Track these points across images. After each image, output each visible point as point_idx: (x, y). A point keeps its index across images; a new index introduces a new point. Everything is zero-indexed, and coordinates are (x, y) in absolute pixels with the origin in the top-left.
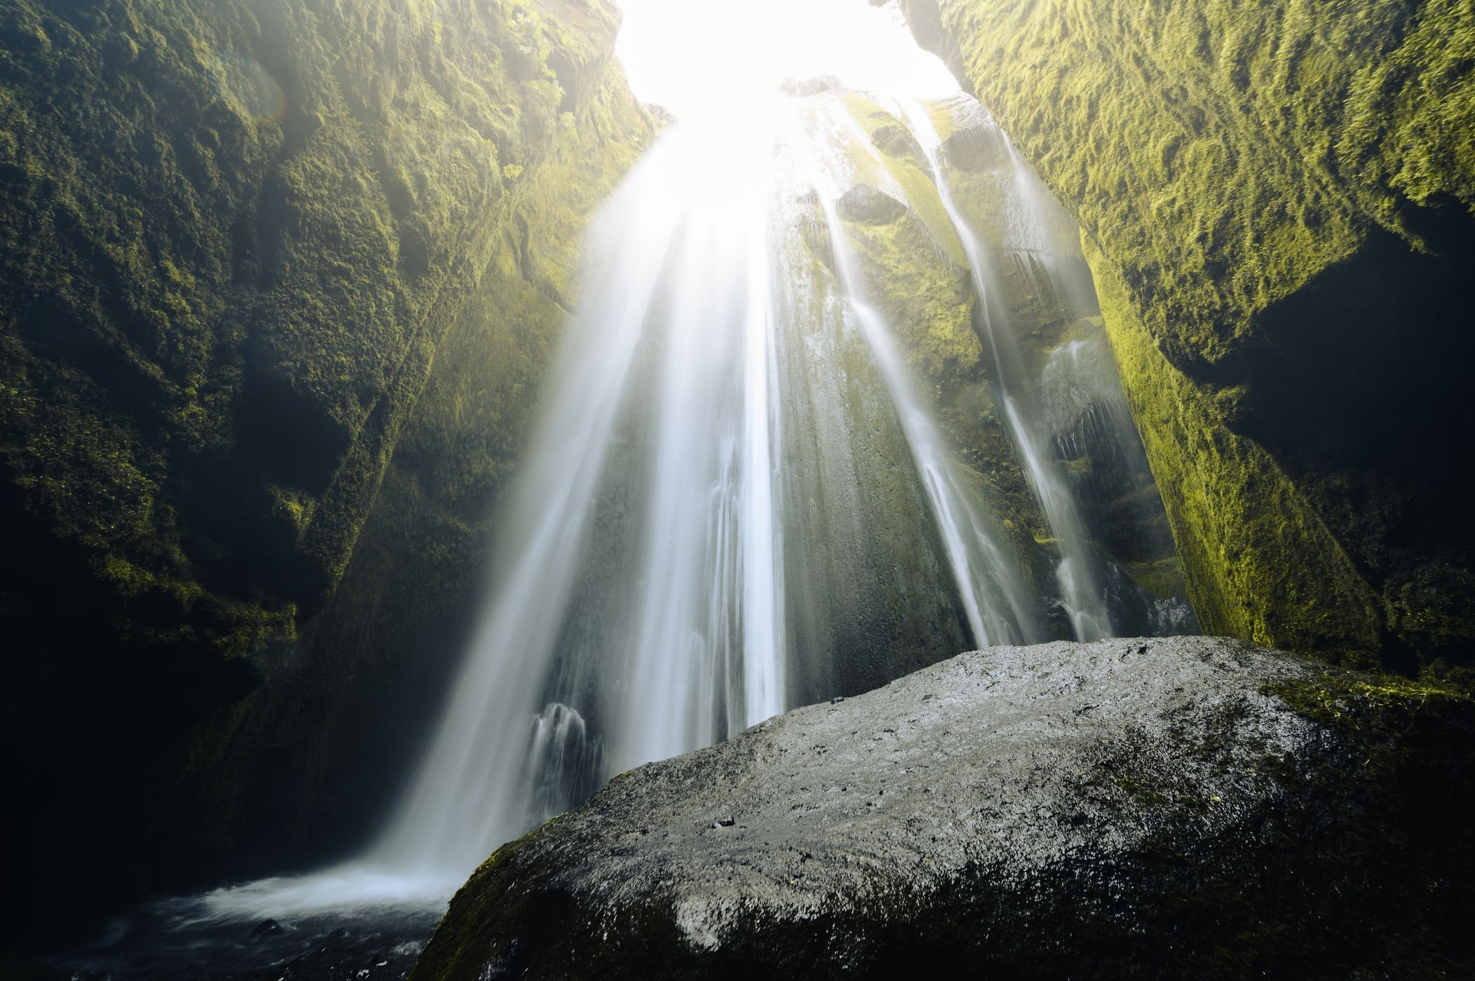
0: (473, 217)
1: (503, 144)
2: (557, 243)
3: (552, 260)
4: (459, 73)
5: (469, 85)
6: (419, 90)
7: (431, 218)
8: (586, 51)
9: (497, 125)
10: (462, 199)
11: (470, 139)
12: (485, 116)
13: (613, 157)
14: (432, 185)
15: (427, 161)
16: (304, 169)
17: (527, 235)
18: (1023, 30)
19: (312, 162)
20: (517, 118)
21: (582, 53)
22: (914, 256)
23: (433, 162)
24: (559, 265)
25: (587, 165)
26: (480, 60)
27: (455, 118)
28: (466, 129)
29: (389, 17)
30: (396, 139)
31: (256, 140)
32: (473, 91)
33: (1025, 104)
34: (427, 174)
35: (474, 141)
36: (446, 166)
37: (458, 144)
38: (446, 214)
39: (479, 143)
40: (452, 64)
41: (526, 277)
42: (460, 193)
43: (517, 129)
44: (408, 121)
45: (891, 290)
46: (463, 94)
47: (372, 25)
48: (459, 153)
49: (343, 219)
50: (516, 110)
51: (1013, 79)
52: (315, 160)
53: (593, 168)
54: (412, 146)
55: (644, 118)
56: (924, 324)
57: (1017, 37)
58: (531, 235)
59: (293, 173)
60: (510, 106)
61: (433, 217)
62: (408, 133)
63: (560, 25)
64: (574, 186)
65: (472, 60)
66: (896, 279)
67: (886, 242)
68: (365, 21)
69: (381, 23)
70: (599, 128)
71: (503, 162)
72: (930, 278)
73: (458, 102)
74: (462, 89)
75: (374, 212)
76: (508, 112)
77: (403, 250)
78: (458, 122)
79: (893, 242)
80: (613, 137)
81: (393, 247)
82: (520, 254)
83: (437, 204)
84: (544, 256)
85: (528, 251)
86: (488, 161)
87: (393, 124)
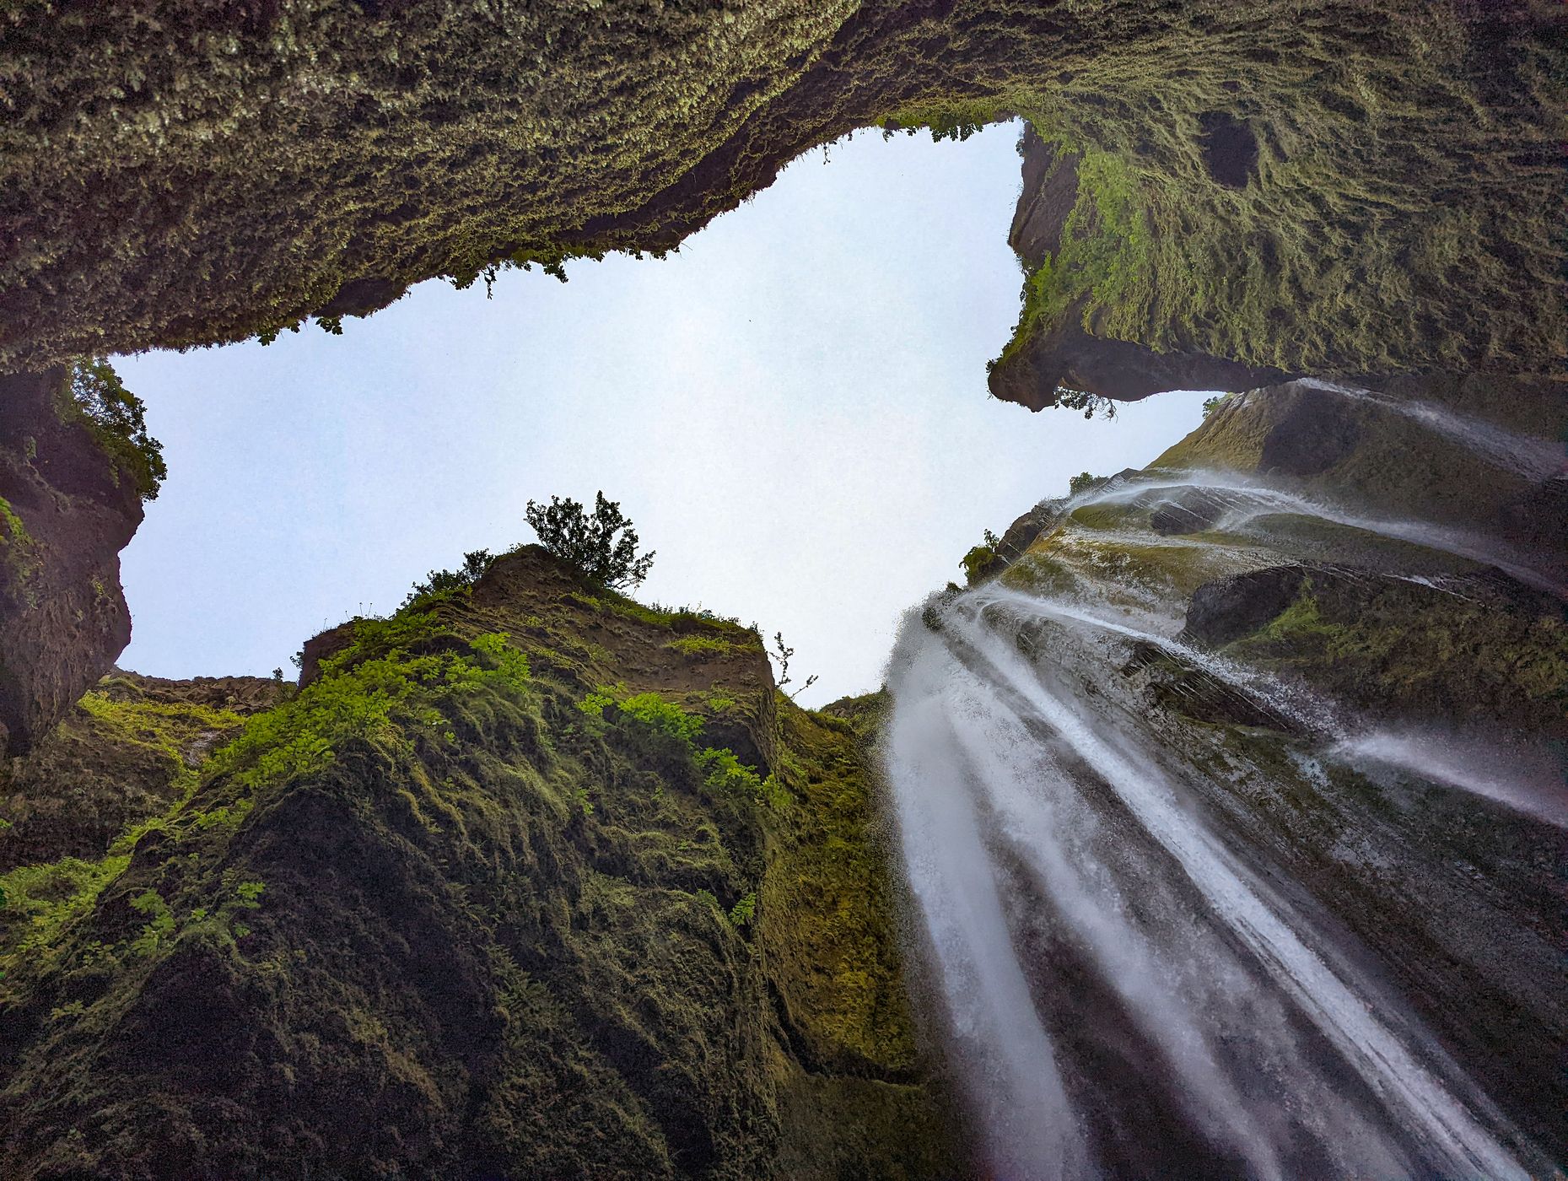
0: (731, 1018)
1: (715, 883)
2: (823, 979)
3: (831, 1011)
4: (625, 833)
5: (644, 838)
6: (595, 888)
7: (685, 1059)
8: (747, 700)
9: (700, 863)
10: (710, 997)
11: (678, 905)
12: (679, 863)
13: (827, 805)
14: (667, 1006)
15: (644, 976)
16: (508, 1104)
17: (781, 997)
18: (1286, 273)
19: (513, 1086)
20: (717, 837)
21: (745, 705)
22: (1378, 615)
23: (652, 973)
24: (845, 1013)
25: (799, 839)
26: (640, 801)
27: (648, 892)
28: (666, 896)
29: (531, 825)
30: (597, 973)
31: (440, 1105)
32: (653, 843)
33: (1383, 325)
34: (653, 995)
35: (683, 905)
36: (668, 965)
37: (666, 925)
38: (700, 1037)
39: (690, 905)
40: (614, 828)
41: (810, 1067)
42: (702, 990)
43: (723, 851)
44: (596, 938)
45: (1393, 685)
46: (643, 855)
47: (518, 849)
48: (675, 936)
49: (577, 1146)
50: (709, 827)
51: (1330, 320)
52: (515, 1079)
53: (811, 837)
54: (617, 968)
55: (834, 727)
56: (1506, 692)
57: (1284, 285)
58: (785, 993)
59: (496, 1121)
60: (701, 828)
61: (688, 1056)
62: (604, 955)
63: (703, 695)
64: (802, 878)
65: (633, 808)
66: (1384, 664)
67: (1313, 629)
68: (510, 849)
69: (525, 837)
70: (789, 781)
71: (728, 906)
72: (1439, 622)
73: (642, 868)
74: (637, 849)
75: (612, 1105)
76: (702, 837)
77: (673, 1142)
78: (654, 894)
79: (1323, 621)
80: (813, 780)
81: (659, 1146)
82: (785, 1035)
83: (684, 1030)
84: (817, 1013)
85: (792, 1021)
86: (713, 919)
87: (583, 956)
